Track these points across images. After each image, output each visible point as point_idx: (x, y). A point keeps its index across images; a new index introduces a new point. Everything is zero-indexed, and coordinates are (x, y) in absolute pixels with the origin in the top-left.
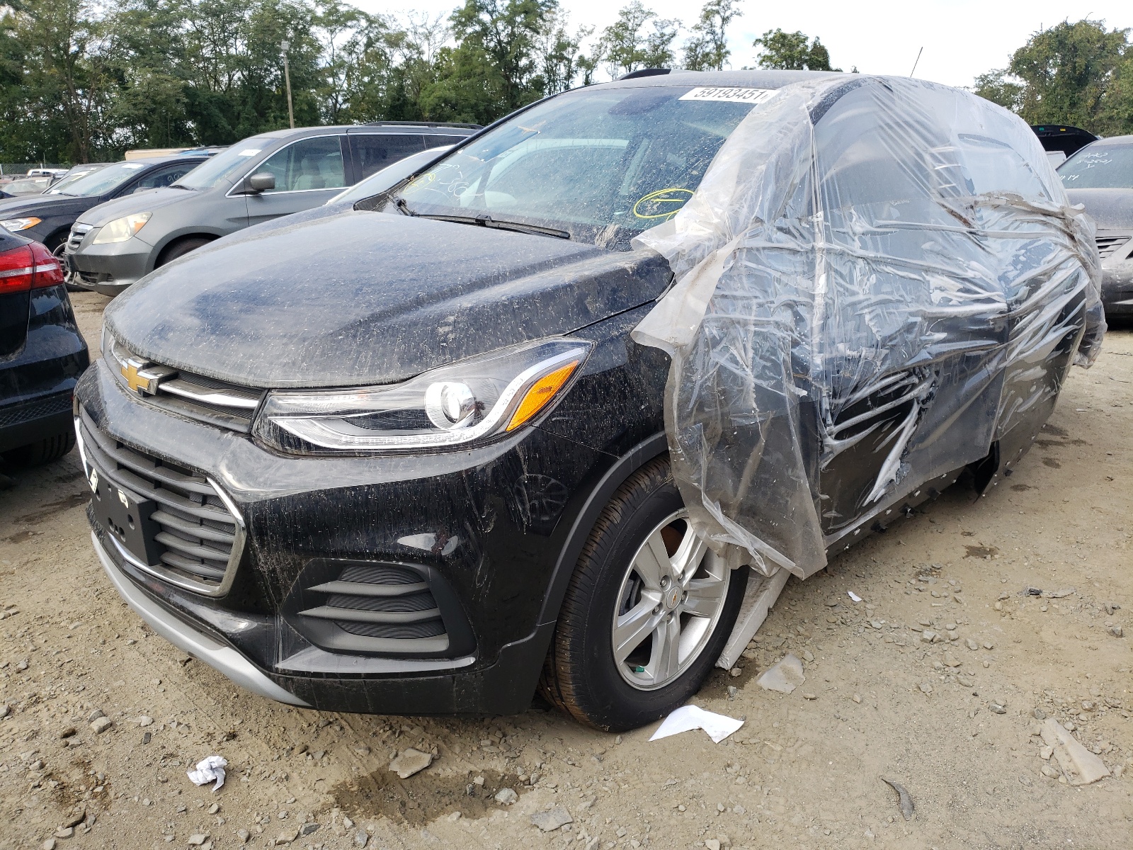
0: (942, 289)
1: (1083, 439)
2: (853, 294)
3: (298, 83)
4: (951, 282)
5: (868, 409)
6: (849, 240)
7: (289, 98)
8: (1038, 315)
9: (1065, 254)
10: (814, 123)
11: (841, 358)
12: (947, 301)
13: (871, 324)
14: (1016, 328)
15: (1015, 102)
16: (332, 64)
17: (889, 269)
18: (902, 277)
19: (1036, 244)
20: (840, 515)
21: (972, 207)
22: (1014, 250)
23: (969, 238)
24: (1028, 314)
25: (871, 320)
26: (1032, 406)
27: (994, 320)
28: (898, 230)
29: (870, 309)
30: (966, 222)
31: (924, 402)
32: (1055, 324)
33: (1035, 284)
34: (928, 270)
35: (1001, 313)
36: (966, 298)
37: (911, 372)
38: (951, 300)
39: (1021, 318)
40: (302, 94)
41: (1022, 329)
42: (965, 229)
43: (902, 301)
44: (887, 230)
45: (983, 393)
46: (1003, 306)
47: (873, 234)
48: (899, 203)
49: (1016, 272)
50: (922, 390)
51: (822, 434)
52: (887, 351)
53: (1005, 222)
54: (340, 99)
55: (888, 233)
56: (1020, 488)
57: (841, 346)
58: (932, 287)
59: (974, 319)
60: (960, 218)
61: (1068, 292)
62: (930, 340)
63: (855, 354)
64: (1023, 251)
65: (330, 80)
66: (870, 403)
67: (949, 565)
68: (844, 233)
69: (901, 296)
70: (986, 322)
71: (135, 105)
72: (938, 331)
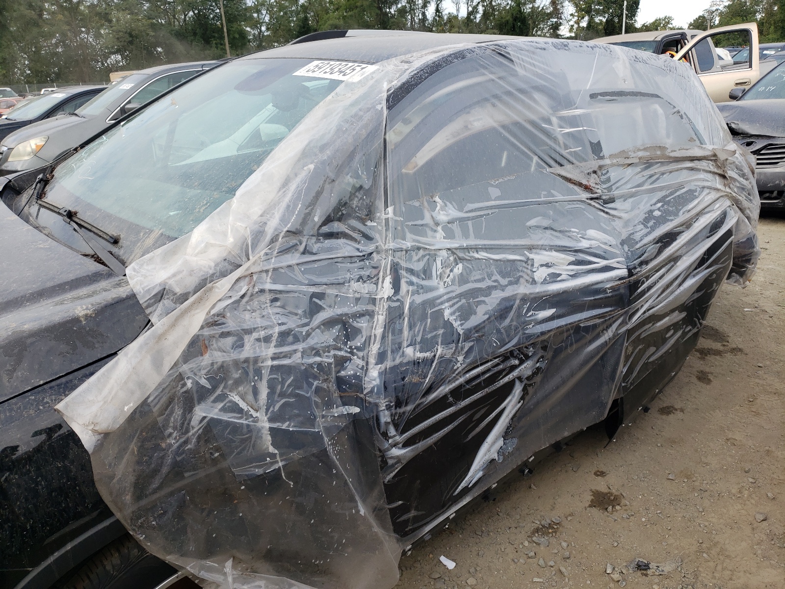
0: (547, 265)
1: (740, 346)
2: (431, 289)
3: (232, 18)
4: (561, 256)
5: (450, 405)
6: (430, 233)
7: (225, 30)
8: (672, 266)
9: (713, 195)
10: (389, 108)
11: (408, 363)
12: (554, 277)
13: (452, 318)
14: (639, 290)
15: (758, 12)
16: (256, 3)
17: (483, 255)
18: (497, 260)
19: (678, 193)
20: (420, 513)
21: (595, 172)
22: (649, 205)
23: (590, 205)
24: (657, 271)
25: (452, 314)
26: (669, 349)
27: (611, 288)
28: (497, 210)
29: (451, 303)
30: (587, 188)
31: (528, 378)
32: (696, 269)
33: (669, 238)
34: (531, 248)
35: (621, 279)
36: (577, 270)
37: (506, 357)
38: (560, 275)
39: (647, 278)
40: (235, 26)
41: (649, 288)
42: (585, 195)
43: (495, 287)
44: (482, 213)
45: (602, 358)
46: (624, 272)
47: (461, 220)
48: (501, 180)
49: (645, 231)
50: (526, 369)
51: (382, 448)
52: (471, 344)
53: (639, 179)
54: (263, 28)
55: (481, 216)
56: (667, 411)
57: (409, 351)
58: (536, 265)
59: (587, 290)
60: (580, 185)
61: (711, 235)
62: (532, 320)
63: (428, 355)
64: (659, 205)
65: (255, 15)
66: (451, 399)
67: (569, 518)
68: (422, 225)
69: (495, 281)
70: (604, 291)
71: (118, 39)
72: (544, 309)
